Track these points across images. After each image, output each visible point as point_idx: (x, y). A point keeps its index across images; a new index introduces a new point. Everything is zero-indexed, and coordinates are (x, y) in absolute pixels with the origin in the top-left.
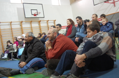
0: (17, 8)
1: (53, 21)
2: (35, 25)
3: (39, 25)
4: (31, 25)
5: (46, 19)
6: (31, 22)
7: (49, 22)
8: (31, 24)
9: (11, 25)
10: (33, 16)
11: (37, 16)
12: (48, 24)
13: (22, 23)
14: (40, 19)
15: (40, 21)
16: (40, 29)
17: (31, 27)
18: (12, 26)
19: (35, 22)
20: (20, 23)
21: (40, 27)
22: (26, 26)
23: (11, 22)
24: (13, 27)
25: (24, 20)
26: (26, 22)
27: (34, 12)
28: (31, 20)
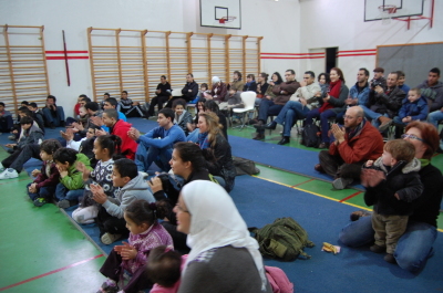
1: (256, 40)
3: (226, 44)
4: (209, 44)
6: (211, 36)
7: (247, 39)
8: (209, 40)
9: (167, 39)
10: (217, 24)
12: (244, 44)
13: (192, 37)
14: (229, 32)
15: (230, 36)
16: (227, 56)
17: (209, 49)
20: (185, 36)
21: (227, 50)
22: (198, 43)
23: (170, 33)
25: (196, 30)
26: (198, 35)
28: (210, 31)
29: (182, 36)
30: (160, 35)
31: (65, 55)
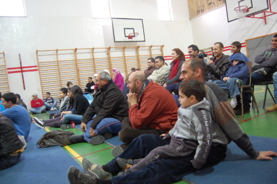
0: (103, 27)
2: (130, 53)
3: (137, 53)
4: (124, 54)
5: (148, 43)
6: (124, 48)
7: (153, 48)
8: (124, 51)
9: (93, 52)
10: (127, 39)
11: (134, 39)
12: (150, 52)
13: (111, 50)
15: (139, 47)
17: (124, 57)
18: (95, 54)
19: (130, 48)
20: (106, 50)
21: (138, 56)
22: (116, 54)
23: (93, 49)
24: (96, 56)
25: (112, 45)
26: (116, 48)
27: (129, 32)
28: (123, 45)
29: (104, 50)
30: (88, 51)
31: (22, 70)
